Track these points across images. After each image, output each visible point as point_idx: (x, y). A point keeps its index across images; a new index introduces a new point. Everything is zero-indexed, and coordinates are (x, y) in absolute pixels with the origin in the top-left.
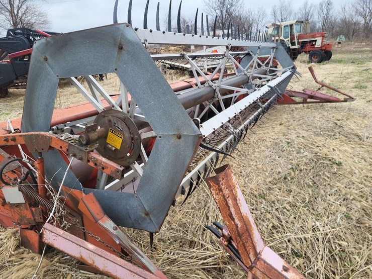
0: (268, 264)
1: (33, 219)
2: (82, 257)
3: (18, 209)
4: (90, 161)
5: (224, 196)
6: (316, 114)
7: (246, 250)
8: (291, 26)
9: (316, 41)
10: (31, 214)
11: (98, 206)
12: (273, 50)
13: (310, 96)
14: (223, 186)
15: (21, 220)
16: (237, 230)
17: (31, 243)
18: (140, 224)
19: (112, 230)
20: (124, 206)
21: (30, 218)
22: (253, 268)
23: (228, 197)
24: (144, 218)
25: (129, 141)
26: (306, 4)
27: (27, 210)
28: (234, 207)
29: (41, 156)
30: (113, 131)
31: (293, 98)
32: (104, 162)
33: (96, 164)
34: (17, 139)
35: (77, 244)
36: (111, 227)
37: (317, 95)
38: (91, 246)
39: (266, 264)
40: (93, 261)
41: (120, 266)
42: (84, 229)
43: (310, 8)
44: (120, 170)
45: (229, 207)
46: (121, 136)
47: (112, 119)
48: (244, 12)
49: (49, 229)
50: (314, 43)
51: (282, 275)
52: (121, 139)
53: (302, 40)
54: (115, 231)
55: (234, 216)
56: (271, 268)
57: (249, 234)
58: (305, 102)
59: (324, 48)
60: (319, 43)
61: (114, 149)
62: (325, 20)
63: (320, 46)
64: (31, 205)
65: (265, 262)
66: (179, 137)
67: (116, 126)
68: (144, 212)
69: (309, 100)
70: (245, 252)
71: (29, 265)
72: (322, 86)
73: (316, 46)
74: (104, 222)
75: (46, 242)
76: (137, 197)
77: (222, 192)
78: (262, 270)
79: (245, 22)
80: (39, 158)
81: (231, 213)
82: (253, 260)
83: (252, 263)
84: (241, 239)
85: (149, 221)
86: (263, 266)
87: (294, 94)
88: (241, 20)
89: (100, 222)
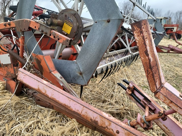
0: (169, 91)
1: (14, 74)
2: (39, 88)
3: (7, 68)
4: (52, 35)
5: (143, 37)
6: (175, 58)
7: (154, 79)
8: (161, 19)
9: (173, 29)
10: (13, 70)
11: (53, 64)
12: (154, 22)
13: (172, 49)
14: (144, 30)
15: (8, 75)
16: (150, 63)
17: (11, 88)
18: (76, 80)
19: (59, 78)
20: (67, 69)
21: (13, 74)
22: (157, 92)
23: (146, 38)
24: (79, 76)
25: (76, 29)
26: (169, 12)
27: (12, 68)
28: (149, 46)
29: (23, 35)
30: (67, 22)
31: (162, 50)
32: (60, 35)
33: (54, 37)
34: (11, 24)
35: (37, 80)
36: (59, 76)
37: (176, 49)
38: (45, 82)
39: (168, 91)
40: (46, 91)
41: (62, 94)
42: (42, 76)
43: (171, 14)
44: (69, 40)
45: (146, 45)
46: (71, 26)
47: (67, 15)
48: (136, 13)
49: (22, 71)
50: (172, 29)
51: (179, 99)
52: (71, 28)
53: (166, 28)
54: (61, 79)
55: (149, 52)
56: (171, 94)
57: (158, 68)
58: (168, 52)
59: (177, 33)
60: (175, 29)
61: (66, 33)
62: (178, 21)
63: (175, 31)
64: (14, 66)
65: (167, 89)
66: (109, 21)
67: (69, 19)
68: (80, 72)
69: (171, 51)
70: (153, 81)
71: (7, 98)
72: (179, 44)
73: (173, 31)
74: (55, 73)
75: (19, 79)
76: (76, 63)
77: (143, 33)
78: (165, 94)
79: (136, 18)
80: (22, 35)
81: (147, 50)
82: (158, 87)
83: (157, 89)
84: (151, 71)
85: (82, 78)
86: (165, 92)
87: (162, 47)
88: (134, 16)
89: (53, 73)
